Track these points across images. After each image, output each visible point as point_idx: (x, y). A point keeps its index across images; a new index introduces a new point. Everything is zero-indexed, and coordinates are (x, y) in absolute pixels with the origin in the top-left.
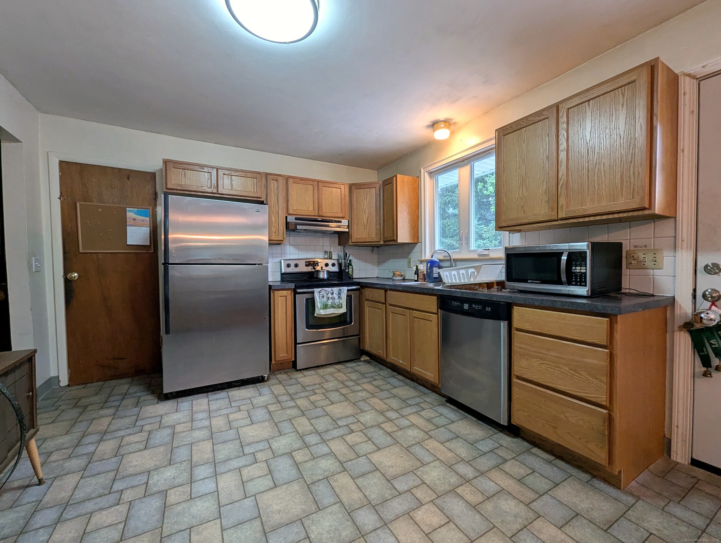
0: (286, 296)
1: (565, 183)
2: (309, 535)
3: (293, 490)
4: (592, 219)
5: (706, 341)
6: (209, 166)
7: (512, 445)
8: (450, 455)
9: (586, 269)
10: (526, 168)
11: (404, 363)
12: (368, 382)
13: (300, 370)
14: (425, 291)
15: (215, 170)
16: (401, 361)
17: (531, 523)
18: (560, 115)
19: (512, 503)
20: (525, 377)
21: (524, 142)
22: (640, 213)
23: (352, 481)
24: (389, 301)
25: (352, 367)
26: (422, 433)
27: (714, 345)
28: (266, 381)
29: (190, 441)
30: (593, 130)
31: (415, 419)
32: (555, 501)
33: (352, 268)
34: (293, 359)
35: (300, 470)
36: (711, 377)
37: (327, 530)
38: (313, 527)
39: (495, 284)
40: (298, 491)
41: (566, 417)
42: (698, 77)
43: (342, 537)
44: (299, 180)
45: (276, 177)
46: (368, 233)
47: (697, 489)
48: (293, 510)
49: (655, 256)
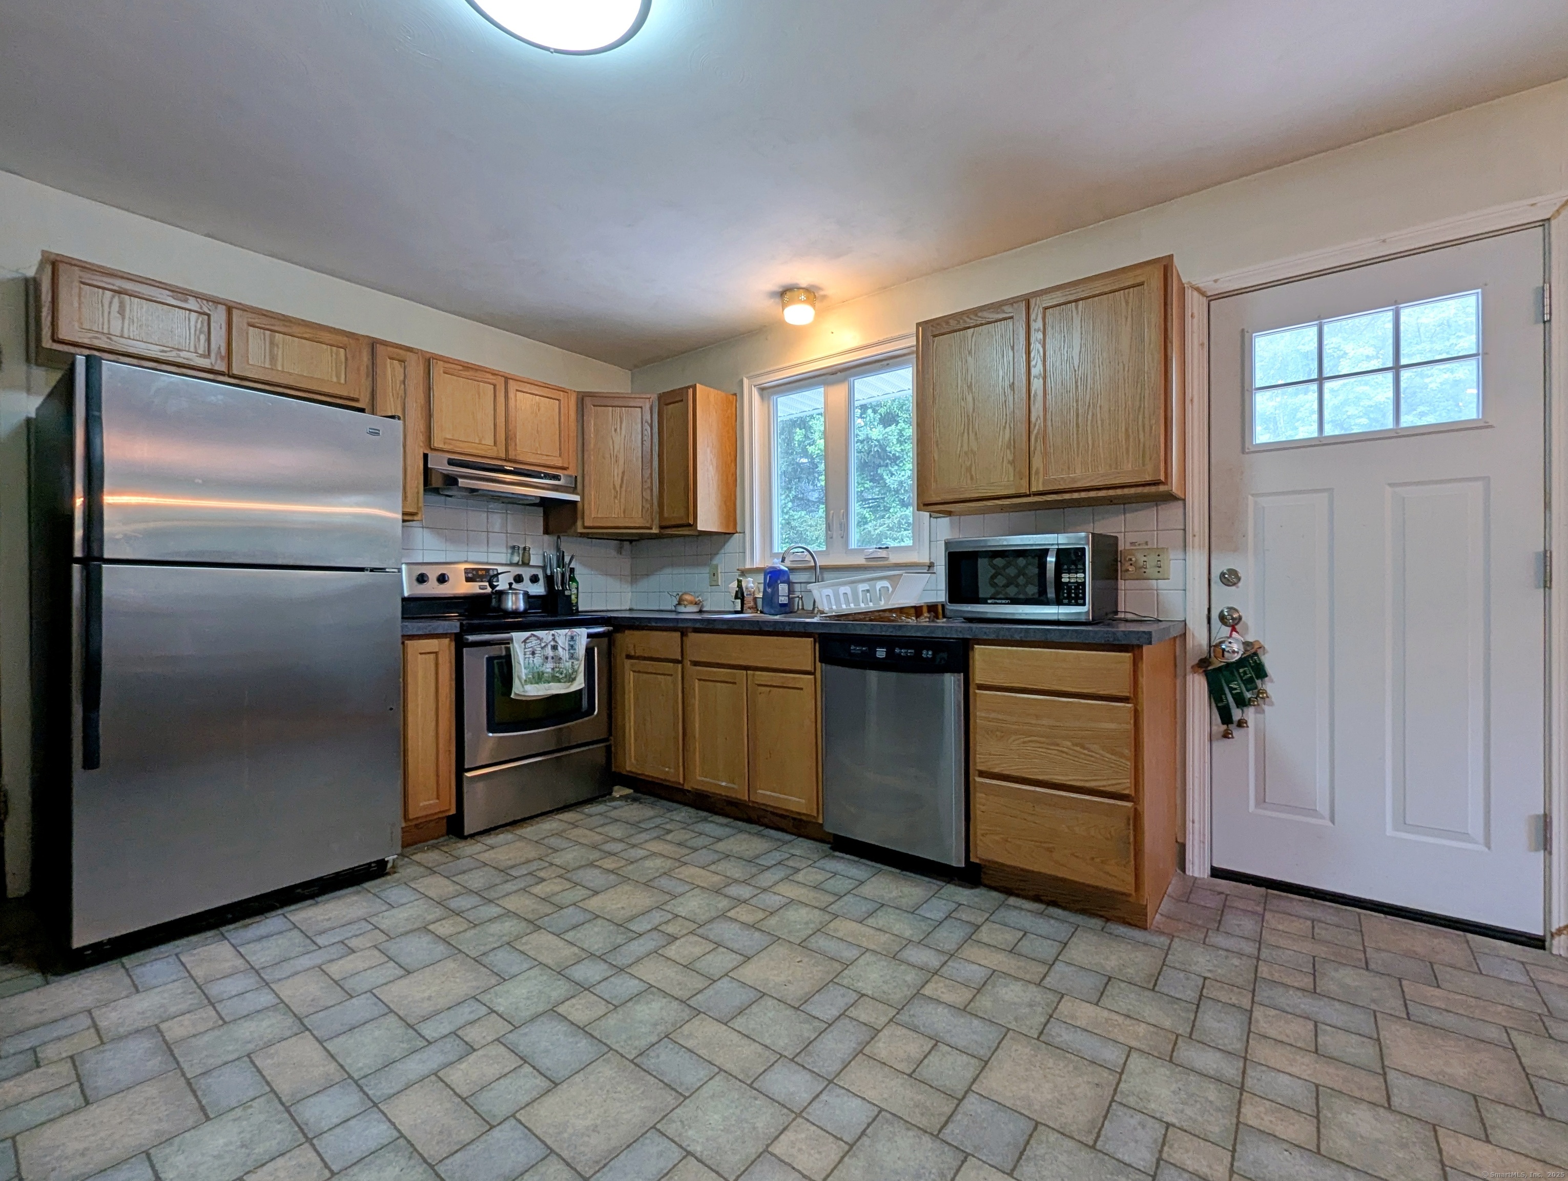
0: (436, 653)
1: (1042, 432)
2: (689, 1149)
3: (602, 1080)
4: (1083, 495)
5: (1224, 685)
6: (205, 295)
7: (976, 899)
8: (884, 938)
9: (1085, 578)
10: (974, 399)
11: (735, 786)
12: (655, 838)
13: (472, 836)
14: (787, 629)
15: (222, 309)
16: (724, 784)
17: (1056, 1008)
18: (1033, 317)
19: (1017, 987)
20: (996, 770)
21: (970, 353)
22: (1153, 489)
23: (725, 1027)
24: (693, 654)
25: (600, 814)
26: (816, 912)
27: (1235, 689)
28: (388, 874)
29: (237, 1050)
30: (1083, 349)
31: (789, 891)
32: (1073, 968)
33: (577, 588)
34: (453, 811)
35: (596, 1038)
36: (1233, 737)
37: (722, 1127)
38: (690, 1133)
39: (925, 610)
40: (614, 1078)
41: (1068, 827)
42: (1209, 294)
43: (760, 1130)
44: (461, 368)
45: (402, 353)
46: (622, 507)
47: (1230, 907)
48: (625, 1116)
49: (1159, 558)
